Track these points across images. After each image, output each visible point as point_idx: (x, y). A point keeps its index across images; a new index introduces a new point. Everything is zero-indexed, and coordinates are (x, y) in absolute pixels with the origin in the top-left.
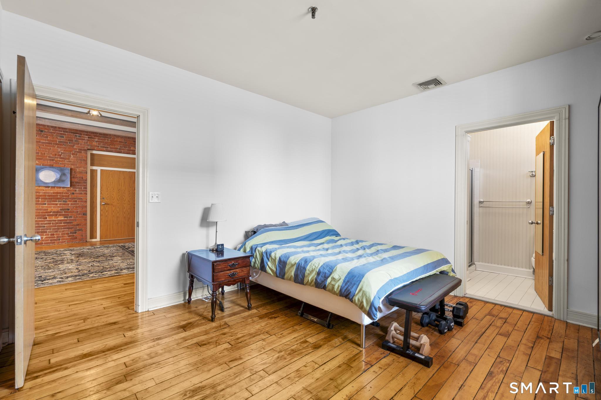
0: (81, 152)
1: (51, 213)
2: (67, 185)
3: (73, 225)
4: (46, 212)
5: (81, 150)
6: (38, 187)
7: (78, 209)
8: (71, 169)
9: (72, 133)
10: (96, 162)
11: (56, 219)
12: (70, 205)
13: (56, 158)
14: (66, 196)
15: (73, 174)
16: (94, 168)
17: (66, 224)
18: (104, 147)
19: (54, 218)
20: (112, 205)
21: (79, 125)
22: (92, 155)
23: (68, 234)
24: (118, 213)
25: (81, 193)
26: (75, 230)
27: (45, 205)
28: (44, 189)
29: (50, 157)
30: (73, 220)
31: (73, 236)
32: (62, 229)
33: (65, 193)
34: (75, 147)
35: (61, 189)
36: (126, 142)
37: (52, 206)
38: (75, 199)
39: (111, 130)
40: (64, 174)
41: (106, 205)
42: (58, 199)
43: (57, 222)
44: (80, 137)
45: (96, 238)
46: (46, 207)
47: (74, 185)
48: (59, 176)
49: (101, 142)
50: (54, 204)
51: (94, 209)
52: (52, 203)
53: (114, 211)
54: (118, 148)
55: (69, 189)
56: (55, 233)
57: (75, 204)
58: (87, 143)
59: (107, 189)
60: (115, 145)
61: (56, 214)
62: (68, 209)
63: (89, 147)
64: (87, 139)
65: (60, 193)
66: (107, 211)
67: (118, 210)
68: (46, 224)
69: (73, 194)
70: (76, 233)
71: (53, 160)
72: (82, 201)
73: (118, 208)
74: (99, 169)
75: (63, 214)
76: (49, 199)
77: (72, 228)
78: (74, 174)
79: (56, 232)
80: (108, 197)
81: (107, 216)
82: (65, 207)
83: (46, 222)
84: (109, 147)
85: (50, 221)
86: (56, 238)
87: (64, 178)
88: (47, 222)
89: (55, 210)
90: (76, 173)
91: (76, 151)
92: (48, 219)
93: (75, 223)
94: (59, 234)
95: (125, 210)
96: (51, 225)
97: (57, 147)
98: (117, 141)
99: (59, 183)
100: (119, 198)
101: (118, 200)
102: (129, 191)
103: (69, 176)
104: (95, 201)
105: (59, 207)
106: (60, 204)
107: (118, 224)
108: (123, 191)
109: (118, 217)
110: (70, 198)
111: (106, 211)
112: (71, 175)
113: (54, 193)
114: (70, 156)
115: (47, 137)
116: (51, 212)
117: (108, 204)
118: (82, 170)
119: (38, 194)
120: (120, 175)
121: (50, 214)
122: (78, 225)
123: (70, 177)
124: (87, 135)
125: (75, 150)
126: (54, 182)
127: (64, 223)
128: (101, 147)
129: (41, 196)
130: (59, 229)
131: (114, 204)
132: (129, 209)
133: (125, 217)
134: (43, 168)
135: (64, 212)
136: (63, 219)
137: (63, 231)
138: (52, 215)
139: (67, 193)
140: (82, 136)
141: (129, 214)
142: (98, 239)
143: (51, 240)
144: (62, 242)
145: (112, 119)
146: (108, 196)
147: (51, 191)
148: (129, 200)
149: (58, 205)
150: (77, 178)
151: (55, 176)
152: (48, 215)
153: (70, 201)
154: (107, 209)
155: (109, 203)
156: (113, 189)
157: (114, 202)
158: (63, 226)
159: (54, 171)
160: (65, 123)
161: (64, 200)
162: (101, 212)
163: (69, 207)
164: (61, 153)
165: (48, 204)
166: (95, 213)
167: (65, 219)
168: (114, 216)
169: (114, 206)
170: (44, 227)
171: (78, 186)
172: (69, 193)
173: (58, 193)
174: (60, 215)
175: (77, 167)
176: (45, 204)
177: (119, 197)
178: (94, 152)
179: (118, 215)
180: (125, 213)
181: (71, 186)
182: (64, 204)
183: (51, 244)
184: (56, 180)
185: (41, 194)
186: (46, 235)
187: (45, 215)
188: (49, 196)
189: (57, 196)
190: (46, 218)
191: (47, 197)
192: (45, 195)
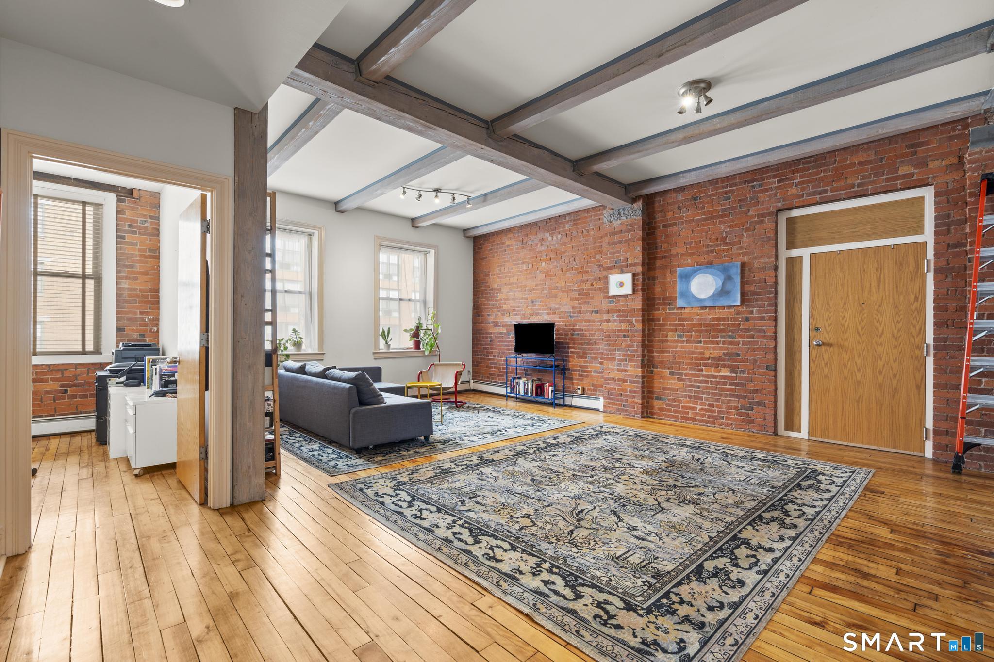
0: (762, 222)
1: (710, 361)
2: (735, 301)
3: (746, 391)
4: (702, 359)
5: (762, 215)
6: (690, 309)
7: (756, 355)
8: (743, 265)
9: (745, 183)
10: (799, 237)
11: (717, 374)
12: (740, 345)
13: (717, 246)
14: (733, 325)
15: (746, 274)
16: (795, 253)
17: (734, 387)
18: (815, 193)
19: (714, 372)
20: (840, 346)
21: (749, 158)
22: (791, 221)
23: (736, 408)
24: (859, 370)
25: (763, 318)
26: (751, 403)
27: (700, 345)
28: (699, 311)
29: (707, 246)
30: (747, 379)
31: (748, 415)
32: (726, 396)
33: (732, 318)
34: (751, 213)
35: (726, 310)
36: (882, 158)
37: (711, 345)
38: (749, 330)
39: (825, 139)
40: (728, 278)
41: (823, 348)
42: (720, 331)
43: (718, 380)
44: (761, 185)
45: (799, 430)
46: (702, 348)
47: (749, 300)
48: (720, 283)
49: (808, 182)
50: (713, 343)
51: (795, 355)
52: (711, 339)
53: (845, 366)
54: (856, 183)
55: (740, 309)
56: (715, 403)
57: (750, 343)
58: (776, 195)
59: (828, 304)
60: (846, 178)
61: (718, 363)
62: (738, 355)
63: (779, 205)
64: (777, 185)
65: (724, 319)
66: (826, 364)
67: (859, 361)
68: (701, 382)
69: (747, 319)
70: (752, 409)
71: (712, 252)
72: (764, 337)
73: (859, 356)
74: (804, 253)
75: (729, 364)
76: (706, 331)
77: (745, 397)
78: (749, 275)
79: (717, 400)
80: (829, 326)
81: (826, 376)
82: (732, 349)
83: (701, 379)
84: (829, 188)
85: (707, 376)
86: (716, 414)
87: (729, 286)
88: (703, 379)
89: (716, 354)
90: (752, 273)
91: (752, 222)
92: (704, 373)
93: (751, 386)
94: (721, 407)
95: (880, 364)
96: (709, 385)
97: (720, 223)
98: (853, 165)
99: (721, 298)
100: (863, 328)
101: (858, 332)
102: (896, 307)
103: (738, 279)
104: (797, 336)
105: (721, 349)
106: (724, 343)
107: (858, 401)
108: (876, 307)
109: (859, 382)
110: (741, 330)
111: (823, 365)
112: (742, 277)
113: (713, 319)
114: (743, 234)
115: (703, 208)
116: (709, 359)
117: (830, 345)
118: (764, 263)
119: (690, 322)
120: (864, 262)
121: (708, 363)
122: (756, 391)
123: (741, 282)
124: (775, 177)
125: (752, 220)
126: (713, 297)
127: (731, 384)
128: (809, 195)
129: (694, 325)
130: (721, 395)
131: (846, 344)
132: (895, 361)
133: (881, 386)
134: (695, 271)
135: (731, 359)
136: (728, 374)
137: (729, 401)
138: (710, 366)
139: (735, 319)
140: (766, 183)
141: (895, 376)
142: (804, 434)
143: (709, 417)
144: (727, 425)
145: (772, 101)
146: (829, 322)
147: (708, 316)
148: (895, 331)
149: (721, 345)
150: (754, 282)
151: (715, 284)
152: (705, 365)
153: (741, 337)
154: (826, 356)
155: (831, 341)
156: (845, 303)
157: (847, 339)
158: (728, 390)
159: (712, 274)
160: (723, 165)
161: (730, 334)
162: (812, 365)
163: (738, 349)
164: (726, 232)
165: (705, 342)
166: (798, 367)
167: (733, 375)
168: (846, 378)
169: (846, 351)
170: (699, 387)
171: (757, 300)
172: (739, 317)
173: (719, 319)
174: (724, 366)
175: (755, 258)
176: (700, 342)
177: (863, 324)
178: (796, 213)
179: (859, 376)
180: (880, 372)
181: (743, 301)
182: (731, 343)
183: (708, 425)
184: (716, 293)
185: (694, 322)
186: (701, 404)
187: (700, 365)
188: (706, 325)
189: (719, 325)
190: (702, 370)
191: (703, 328)
192: (700, 325)
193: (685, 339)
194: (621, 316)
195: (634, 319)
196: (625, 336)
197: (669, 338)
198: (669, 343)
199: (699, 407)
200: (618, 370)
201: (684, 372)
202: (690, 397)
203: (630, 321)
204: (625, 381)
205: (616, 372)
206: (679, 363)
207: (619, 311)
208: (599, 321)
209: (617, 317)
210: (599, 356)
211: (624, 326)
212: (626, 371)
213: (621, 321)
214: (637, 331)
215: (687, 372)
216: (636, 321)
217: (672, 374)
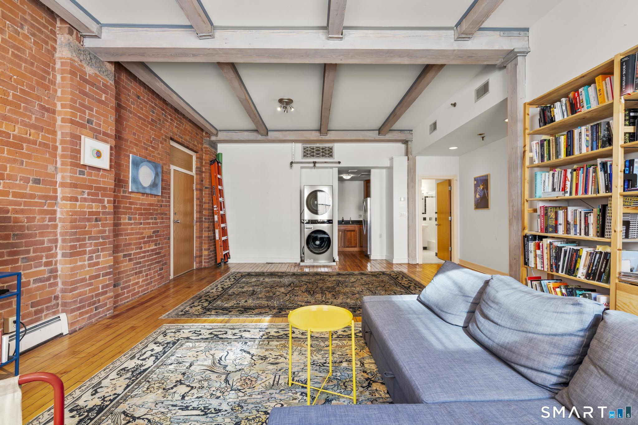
0: (166, 141)
2: (159, 192)
3: (161, 257)
4: (142, 238)
5: (166, 137)
7: (165, 231)
11: (150, 249)
12: (159, 225)
13: (149, 146)
14: (156, 210)
15: (163, 175)
17: (157, 256)
19: (148, 247)
23: (157, 271)
25: (167, 206)
26: (162, 265)
27: (141, 226)
28: (141, 197)
29: (144, 143)
30: (161, 248)
32: (153, 264)
33: (155, 205)
34: (162, 132)
35: (153, 198)
37: (147, 226)
38: (162, 214)
40: (157, 175)
41: (177, 224)
42: (151, 214)
43: (150, 253)
46: (142, 228)
47: (164, 193)
48: (154, 177)
50: (148, 224)
52: (146, 221)
53: (181, 233)
55: (160, 198)
56: (148, 272)
57: (162, 223)
58: (170, 127)
59: (178, 199)
61: (149, 239)
62: (158, 232)
63: (171, 135)
64: (169, 121)
65: (152, 205)
66: (177, 233)
67: (184, 230)
68: (142, 258)
69: (162, 206)
70: (163, 269)
71: (147, 149)
72: (166, 218)
74: (172, 168)
75: (154, 240)
76: (145, 214)
77: (160, 262)
79: (149, 270)
80: (178, 212)
81: (177, 240)
82: (156, 228)
83: (142, 255)
85: (144, 252)
87: (157, 180)
89: (149, 233)
90: (165, 174)
91: (163, 138)
92: (143, 250)
93: (162, 253)
94: (151, 274)
96: (146, 259)
97: (150, 128)
99: (153, 189)
101: (184, 215)
103: (161, 177)
105: (152, 228)
106: (152, 223)
108: (187, 203)
109: (184, 240)
110: (159, 214)
113: (149, 205)
114: (159, 144)
115: (142, 109)
116: (145, 237)
118: (167, 169)
119: (136, 206)
122: (164, 256)
123: (162, 179)
124: (169, 115)
126: (150, 187)
127: (156, 254)
130: (151, 265)
133: (187, 240)
135: (155, 236)
136: (154, 247)
137: (154, 268)
139: (157, 205)
146: (178, 209)
147: (146, 201)
149: (151, 226)
150: (165, 181)
151: (151, 176)
152: (145, 243)
153: (159, 218)
154: (177, 229)
156: (181, 200)
158: (154, 259)
159: (150, 168)
161: (155, 216)
162: (174, 234)
163: (158, 227)
164: (153, 138)
165: (144, 224)
167: (156, 247)
168: (181, 239)
170: (140, 263)
172: (159, 204)
174: (152, 242)
175: (165, 164)
176: (141, 223)
177: (184, 211)
179: (184, 237)
181: (162, 193)
182: (155, 223)
184: (151, 184)
185: (138, 207)
186: (143, 276)
187: (140, 243)
188: (145, 209)
189: (150, 209)
190: (141, 248)
191: (142, 212)
192: (141, 209)
193: (133, 221)
194: (92, 194)
195: (106, 199)
196: (96, 220)
197: (122, 221)
198: (122, 227)
199: (141, 280)
200: (90, 265)
201: (132, 252)
202: (136, 273)
203: (102, 201)
204: (97, 276)
205: (87, 269)
206: (130, 244)
207: (90, 187)
208: (41, 197)
209: (88, 195)
210: (44, 254)
211: (95, 208)
212: (97, 264)
213: (93, 201)
214: (109, 213)
215: (134, 251)
216: (109, 202)
217: (125, 256)
